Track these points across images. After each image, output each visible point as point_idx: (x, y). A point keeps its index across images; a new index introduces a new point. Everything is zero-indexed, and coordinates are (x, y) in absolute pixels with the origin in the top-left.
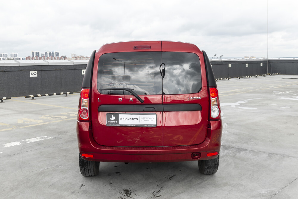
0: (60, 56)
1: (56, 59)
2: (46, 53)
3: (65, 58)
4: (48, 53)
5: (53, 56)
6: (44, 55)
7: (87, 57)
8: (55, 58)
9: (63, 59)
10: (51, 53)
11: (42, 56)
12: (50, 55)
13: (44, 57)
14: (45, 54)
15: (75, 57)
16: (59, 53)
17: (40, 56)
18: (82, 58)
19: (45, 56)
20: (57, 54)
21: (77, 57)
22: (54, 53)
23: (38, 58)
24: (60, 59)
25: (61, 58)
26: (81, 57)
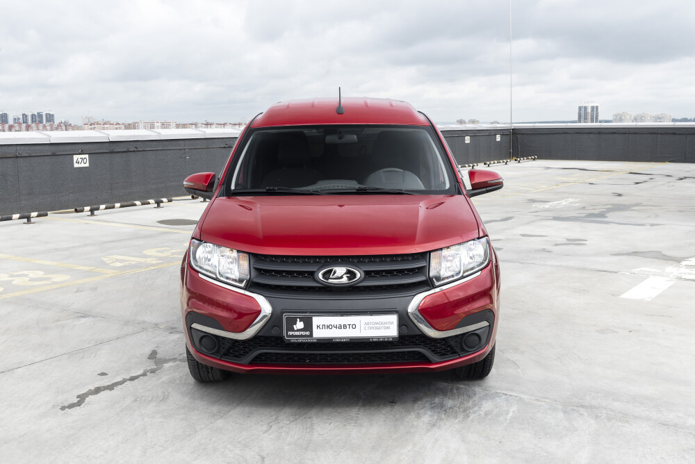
0: (57, 122)
1: (48, 128)
2: (25, 116)
3: (67, 126)
4: (29, 115)
5: (41, 122)
6: (19, 119)
7: (118, 124)
8: (44, 126)
9: (64, 127)
10: (35, 116)
11: (15, 123)
12: (32, 119)
13: (20, 124)
14: (21, 117)
15: (91, 125)
16: (53, 115)
17: (11, 122)
18: (106, 126)
19: (21, 121)
20: (50, 118)
21: (94, 124)
22: (42, 116)
23: (7, 126)
24: (57, 129)
25: (59, 127)
26: (104, 124)
